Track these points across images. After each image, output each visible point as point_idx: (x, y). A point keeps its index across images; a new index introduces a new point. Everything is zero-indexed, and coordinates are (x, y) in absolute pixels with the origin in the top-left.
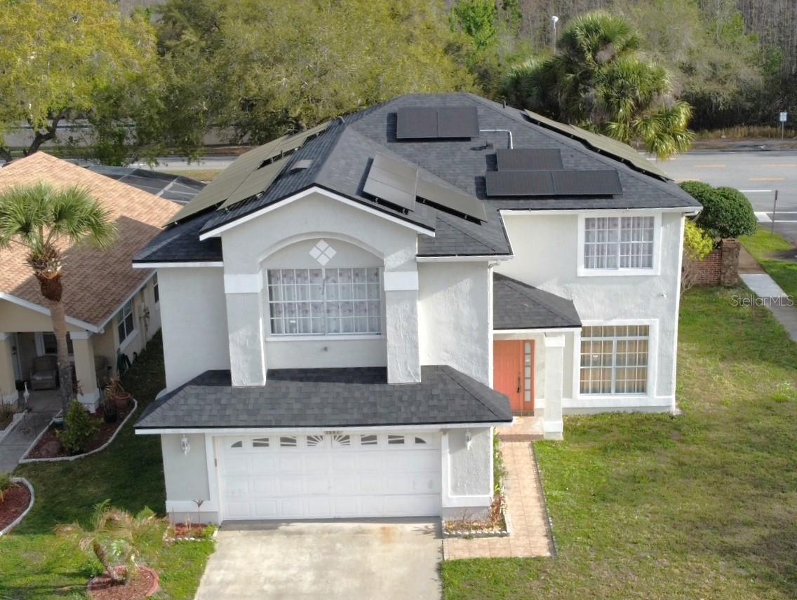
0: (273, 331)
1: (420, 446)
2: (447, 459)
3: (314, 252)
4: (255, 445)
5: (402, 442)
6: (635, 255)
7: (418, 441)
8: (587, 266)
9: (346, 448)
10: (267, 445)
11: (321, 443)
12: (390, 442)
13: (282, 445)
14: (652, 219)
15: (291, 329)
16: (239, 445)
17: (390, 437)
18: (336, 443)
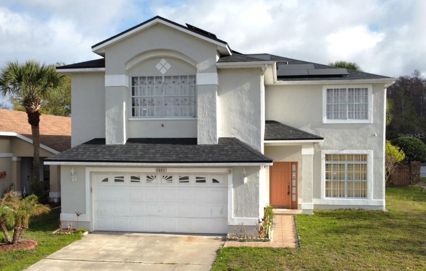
0: (133, 115)
1: (216, 184)
2: (232, 192)
3: (158, 66)
4: (116, 180)
5: (204, 181)
6: (357, 111)
7: (215, 181)
8: (328, 118)
9: (170, 184)
10: (123, 181)
11: (154, 181)
12: (197, 181)
13: (132, 181)
14: (366, 89)
15: (144, 114)
16: (106, 180)
17: (197, 178)
18: (164, 181)
